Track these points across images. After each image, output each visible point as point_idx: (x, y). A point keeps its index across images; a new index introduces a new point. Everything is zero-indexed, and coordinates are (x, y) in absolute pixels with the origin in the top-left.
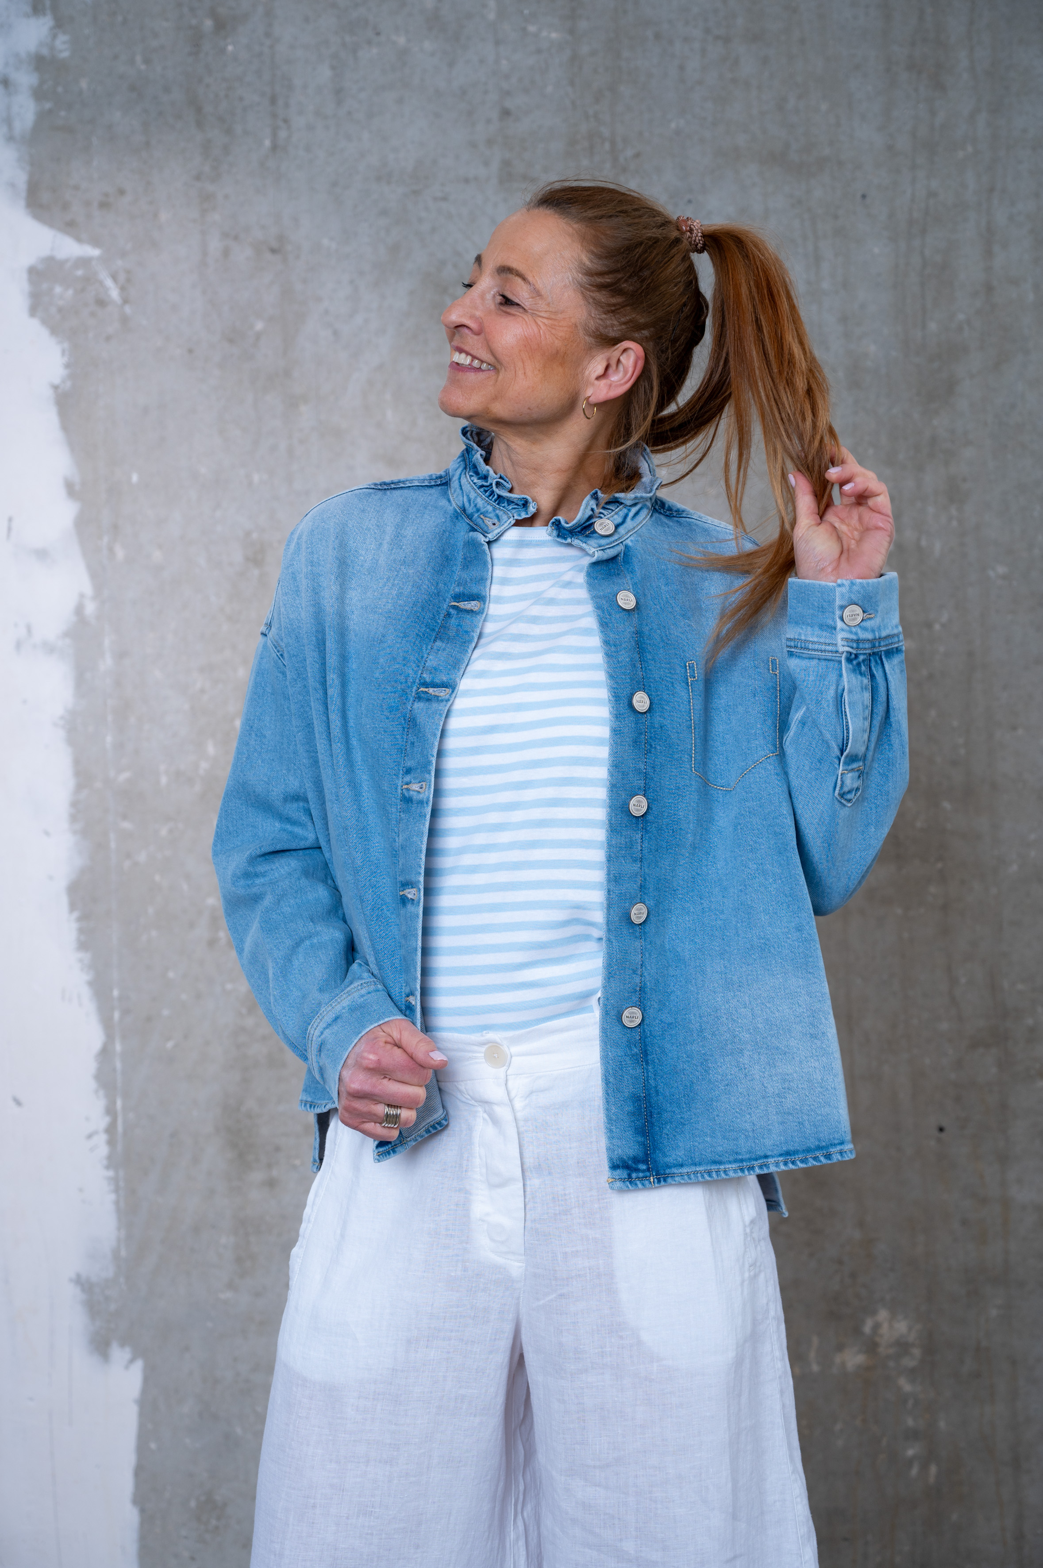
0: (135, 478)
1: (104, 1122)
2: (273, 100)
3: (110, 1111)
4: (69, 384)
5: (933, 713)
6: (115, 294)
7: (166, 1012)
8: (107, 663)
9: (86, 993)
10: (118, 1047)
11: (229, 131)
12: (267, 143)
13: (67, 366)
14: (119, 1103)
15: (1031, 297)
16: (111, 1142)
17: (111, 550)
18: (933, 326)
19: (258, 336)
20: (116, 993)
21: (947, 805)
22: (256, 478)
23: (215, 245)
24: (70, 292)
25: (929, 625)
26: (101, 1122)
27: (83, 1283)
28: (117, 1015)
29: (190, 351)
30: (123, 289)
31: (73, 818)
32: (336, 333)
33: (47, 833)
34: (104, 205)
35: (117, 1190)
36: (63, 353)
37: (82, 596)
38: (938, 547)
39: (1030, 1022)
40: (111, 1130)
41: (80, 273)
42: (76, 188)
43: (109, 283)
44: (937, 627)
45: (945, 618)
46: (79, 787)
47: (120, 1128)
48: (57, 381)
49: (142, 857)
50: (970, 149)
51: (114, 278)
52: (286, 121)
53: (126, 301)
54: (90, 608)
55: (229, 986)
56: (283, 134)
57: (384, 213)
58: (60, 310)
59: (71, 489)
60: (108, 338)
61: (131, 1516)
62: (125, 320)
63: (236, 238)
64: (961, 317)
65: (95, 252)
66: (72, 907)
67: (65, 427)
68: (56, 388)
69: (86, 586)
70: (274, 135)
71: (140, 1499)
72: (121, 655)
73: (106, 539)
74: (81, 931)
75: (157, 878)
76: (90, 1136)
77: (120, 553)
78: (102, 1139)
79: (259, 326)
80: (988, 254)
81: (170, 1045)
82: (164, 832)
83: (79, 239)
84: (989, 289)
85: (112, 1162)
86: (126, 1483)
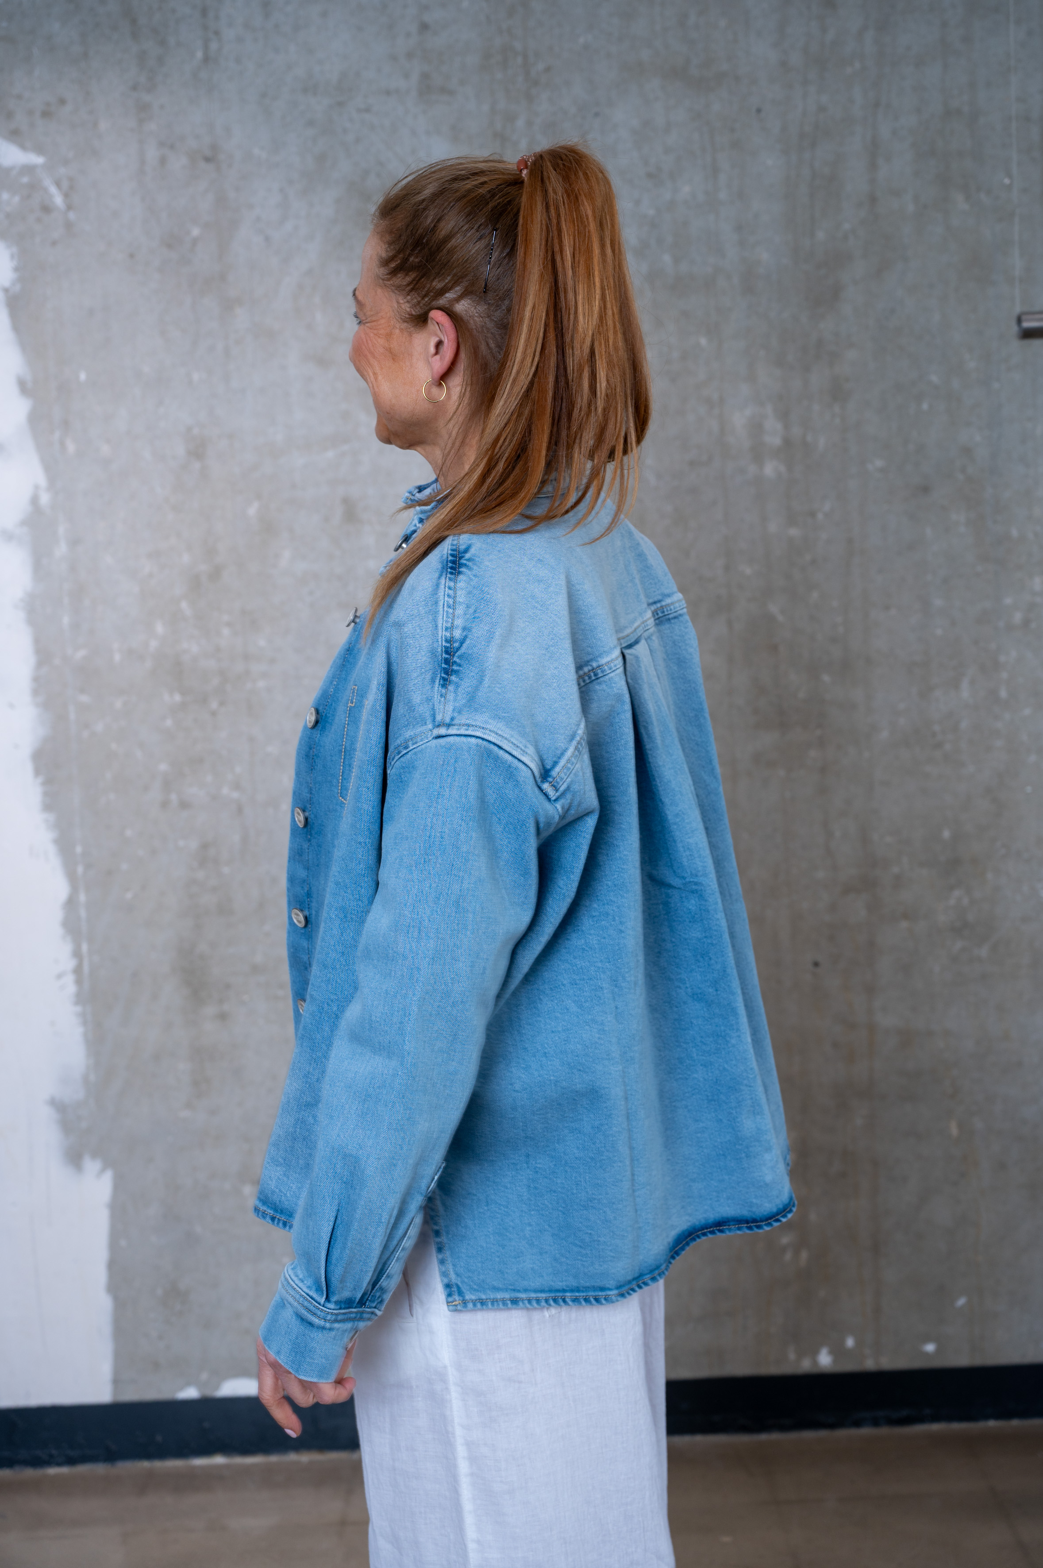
0: (83, 376)
1: (71, 964)
2: (204, 12)
3: (77, 954)
4: (18, 287)
5: (815, 595)
6: (58, 200)
7: (124, 866)
8: (62, 549)
9: (52, 850)
10: (82, 897)
11: (163, 43)
12: (199, 54)
13: (16, 269)
14: (85, 947)
15: (911, 208)
16: (79, 982)
17: (62, 444)
18: (821, 235)
19: (195, 241)
20: (79, 849)
21: (826, 678)
22: (196, 376)
23: (152, 153)
24: (17, 199)
25: (813, 514)
26: (69, 964)
27: (58, 1106)
28: (80, 869)
29: (132, 256)
30: (66, 196)
31: (35, 692)
32: (267, 239)
33: (12, 706)
34: (46, 114)
35: (85, 1023)
36: (12, 257)
37: (37, 487)
38: (822, 442)
39: (896, 870)
40: (78, 971)
41: (25, 180)
42: (19, 97)
43: (53, 190)
44: (820, 516)
45: (827, 507)
46: (40, 664)
47: (86, 968)
48: (7, 283)
49: (99, 727)
50: (857, 65)
51: (58, 184)
52: (217, 33)
53: (69, 207)
54: (45, 499)
55: (181, 843)
56: (214, 46)
57: (311, 123)
58: (8, 216)
59: (23, 387)
60: (54, 243)
61: (104, 1303)
62: (69, 225)
63: (172, 147)
64: (847, 226)
65: (37, 160)
66: (37, 772)
67: (16, 327)
68: (6, 290)
69: (41, 479)
70: (206, 47)
71: (113, 1288)
72: (75, 542)
73: (57, 435)
74: (46, 794)
75: (114, 746)
76: (59, 976)
77: (71, 447)
78: (70, 979)
79: (196, 232)
80: (873, 166)
81: (129, 895)
82: (118, 704)
83: (23, 147)
84: (873, 199)
85: (79, 999)
86: (100, 1274)
